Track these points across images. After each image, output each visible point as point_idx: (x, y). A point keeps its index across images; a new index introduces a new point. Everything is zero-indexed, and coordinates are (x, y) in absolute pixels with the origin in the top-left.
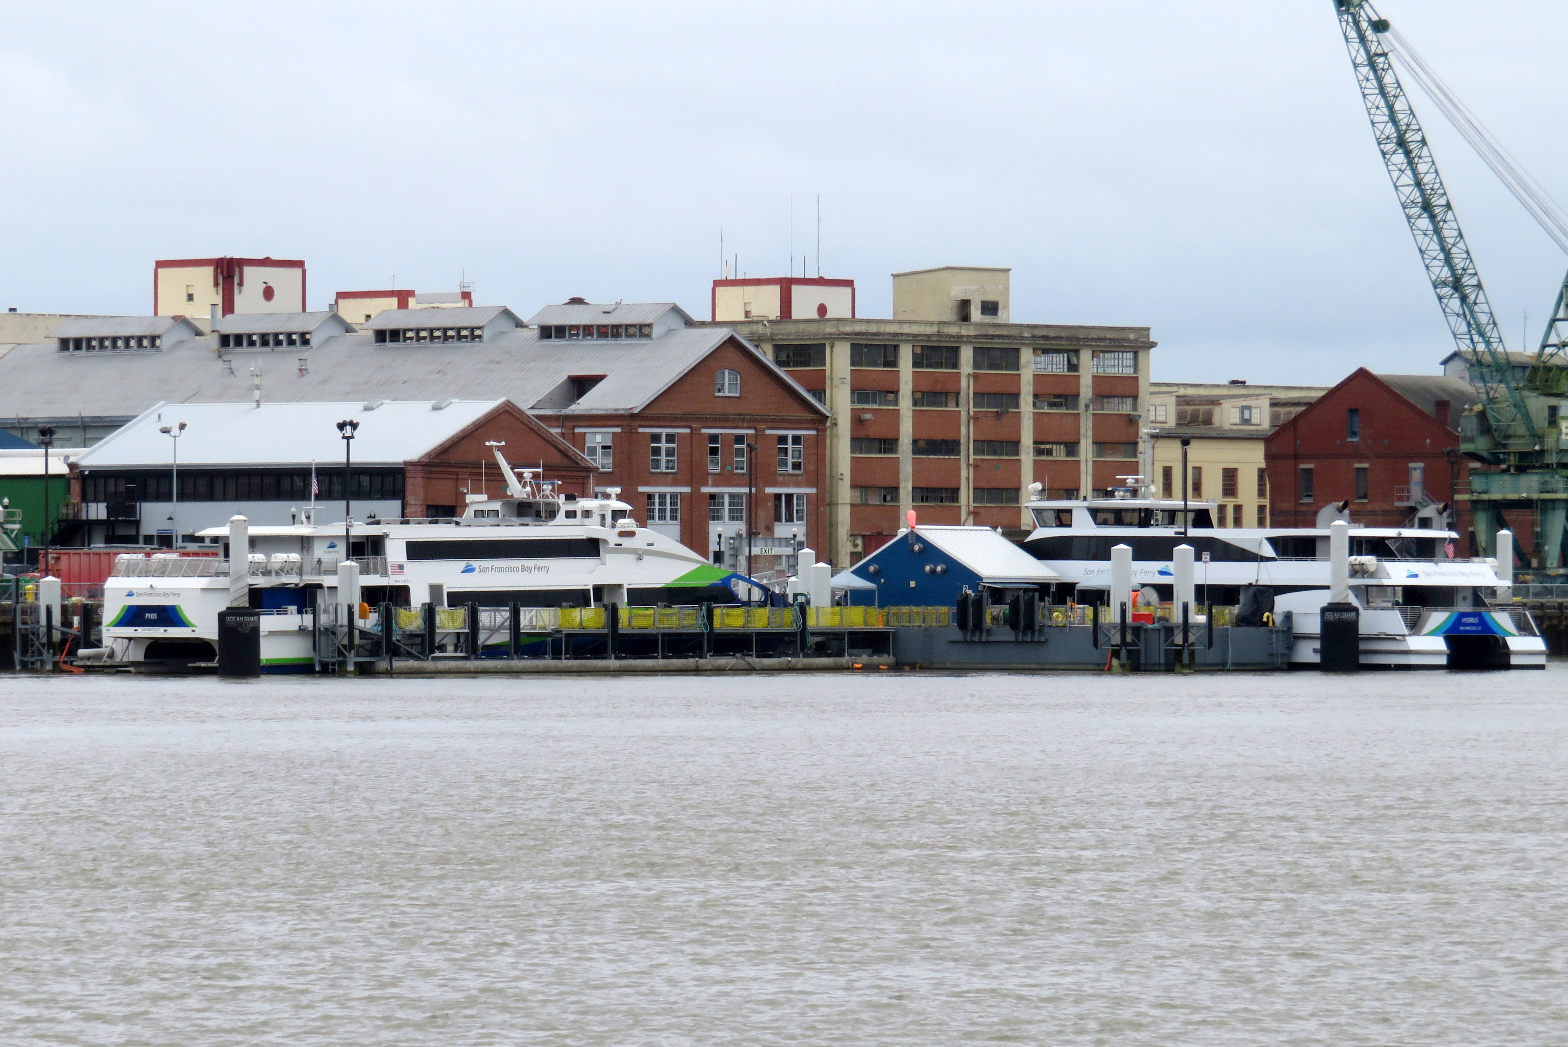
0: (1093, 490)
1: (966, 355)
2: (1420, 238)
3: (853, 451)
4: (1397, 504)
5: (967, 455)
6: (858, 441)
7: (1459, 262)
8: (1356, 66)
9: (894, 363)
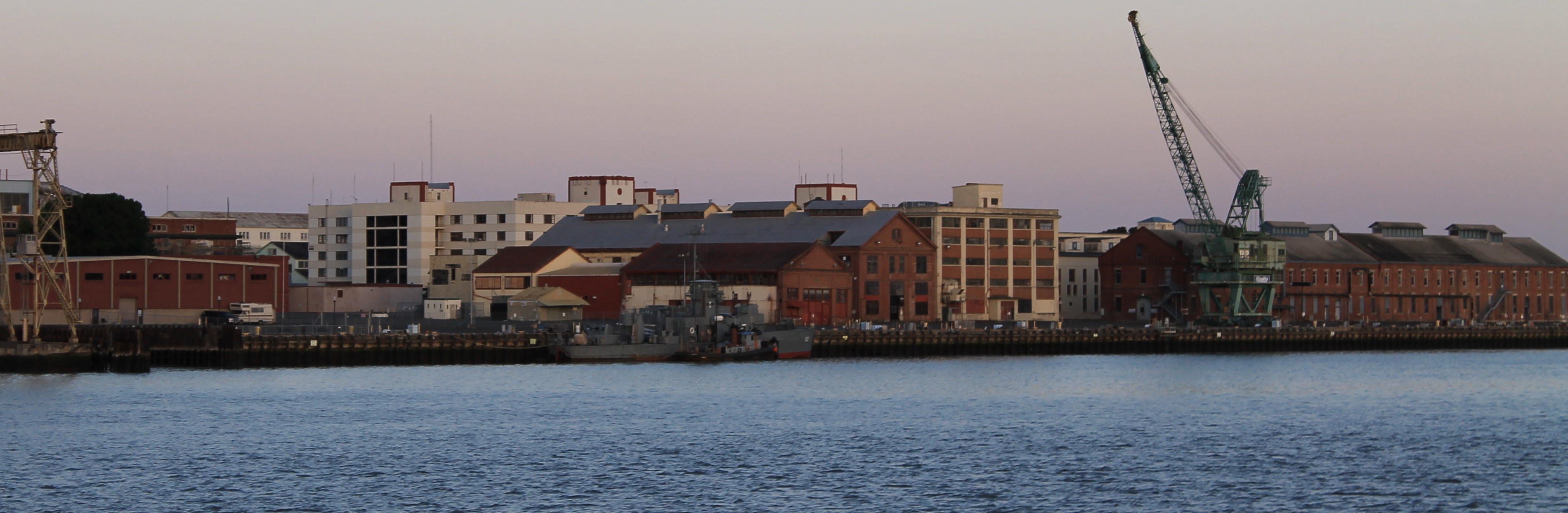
0: (1037, 280)
1: (987, 221)
2: (1180, 172)
3: (943, 263)
4: (1160, 285)
5: (987, 266)
6: (945, 260)
7: (1197, 181)
8: (1154, 98)
9: (958, 225)
